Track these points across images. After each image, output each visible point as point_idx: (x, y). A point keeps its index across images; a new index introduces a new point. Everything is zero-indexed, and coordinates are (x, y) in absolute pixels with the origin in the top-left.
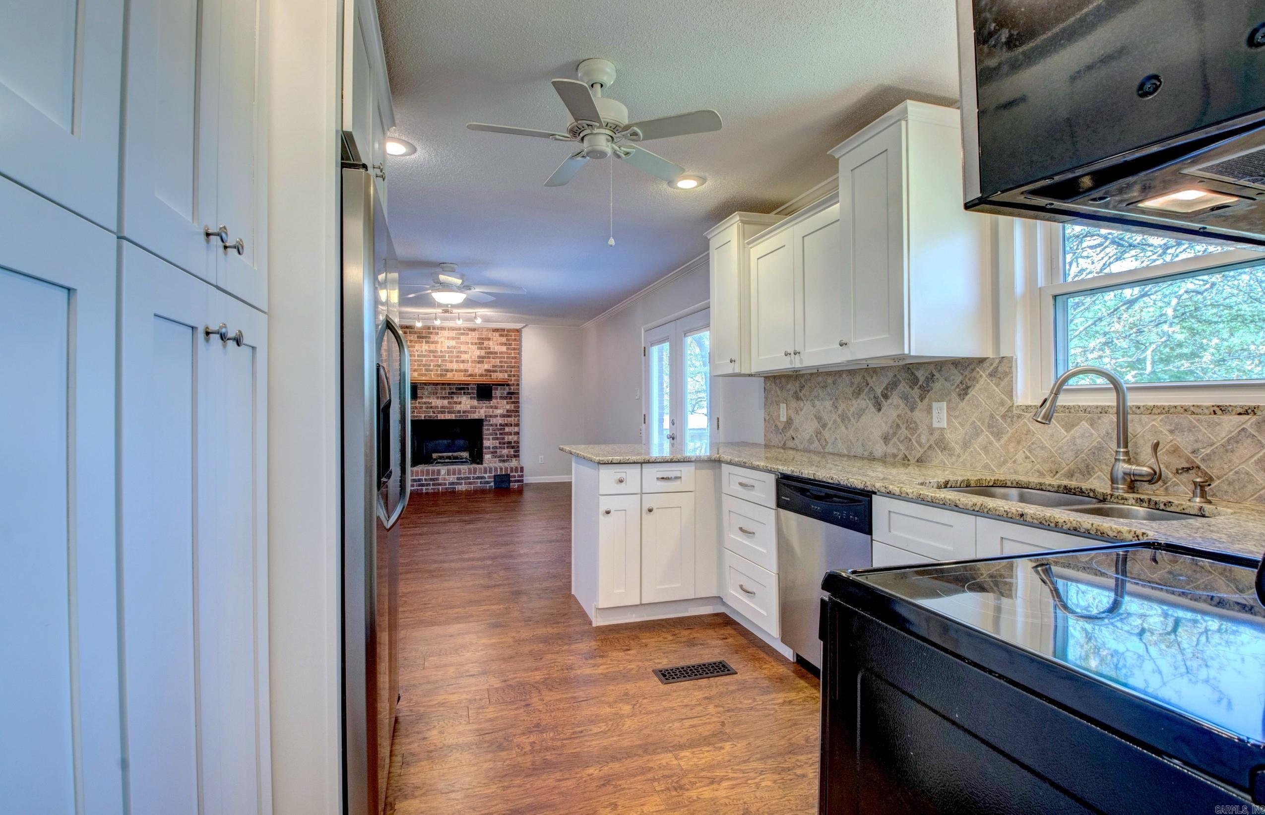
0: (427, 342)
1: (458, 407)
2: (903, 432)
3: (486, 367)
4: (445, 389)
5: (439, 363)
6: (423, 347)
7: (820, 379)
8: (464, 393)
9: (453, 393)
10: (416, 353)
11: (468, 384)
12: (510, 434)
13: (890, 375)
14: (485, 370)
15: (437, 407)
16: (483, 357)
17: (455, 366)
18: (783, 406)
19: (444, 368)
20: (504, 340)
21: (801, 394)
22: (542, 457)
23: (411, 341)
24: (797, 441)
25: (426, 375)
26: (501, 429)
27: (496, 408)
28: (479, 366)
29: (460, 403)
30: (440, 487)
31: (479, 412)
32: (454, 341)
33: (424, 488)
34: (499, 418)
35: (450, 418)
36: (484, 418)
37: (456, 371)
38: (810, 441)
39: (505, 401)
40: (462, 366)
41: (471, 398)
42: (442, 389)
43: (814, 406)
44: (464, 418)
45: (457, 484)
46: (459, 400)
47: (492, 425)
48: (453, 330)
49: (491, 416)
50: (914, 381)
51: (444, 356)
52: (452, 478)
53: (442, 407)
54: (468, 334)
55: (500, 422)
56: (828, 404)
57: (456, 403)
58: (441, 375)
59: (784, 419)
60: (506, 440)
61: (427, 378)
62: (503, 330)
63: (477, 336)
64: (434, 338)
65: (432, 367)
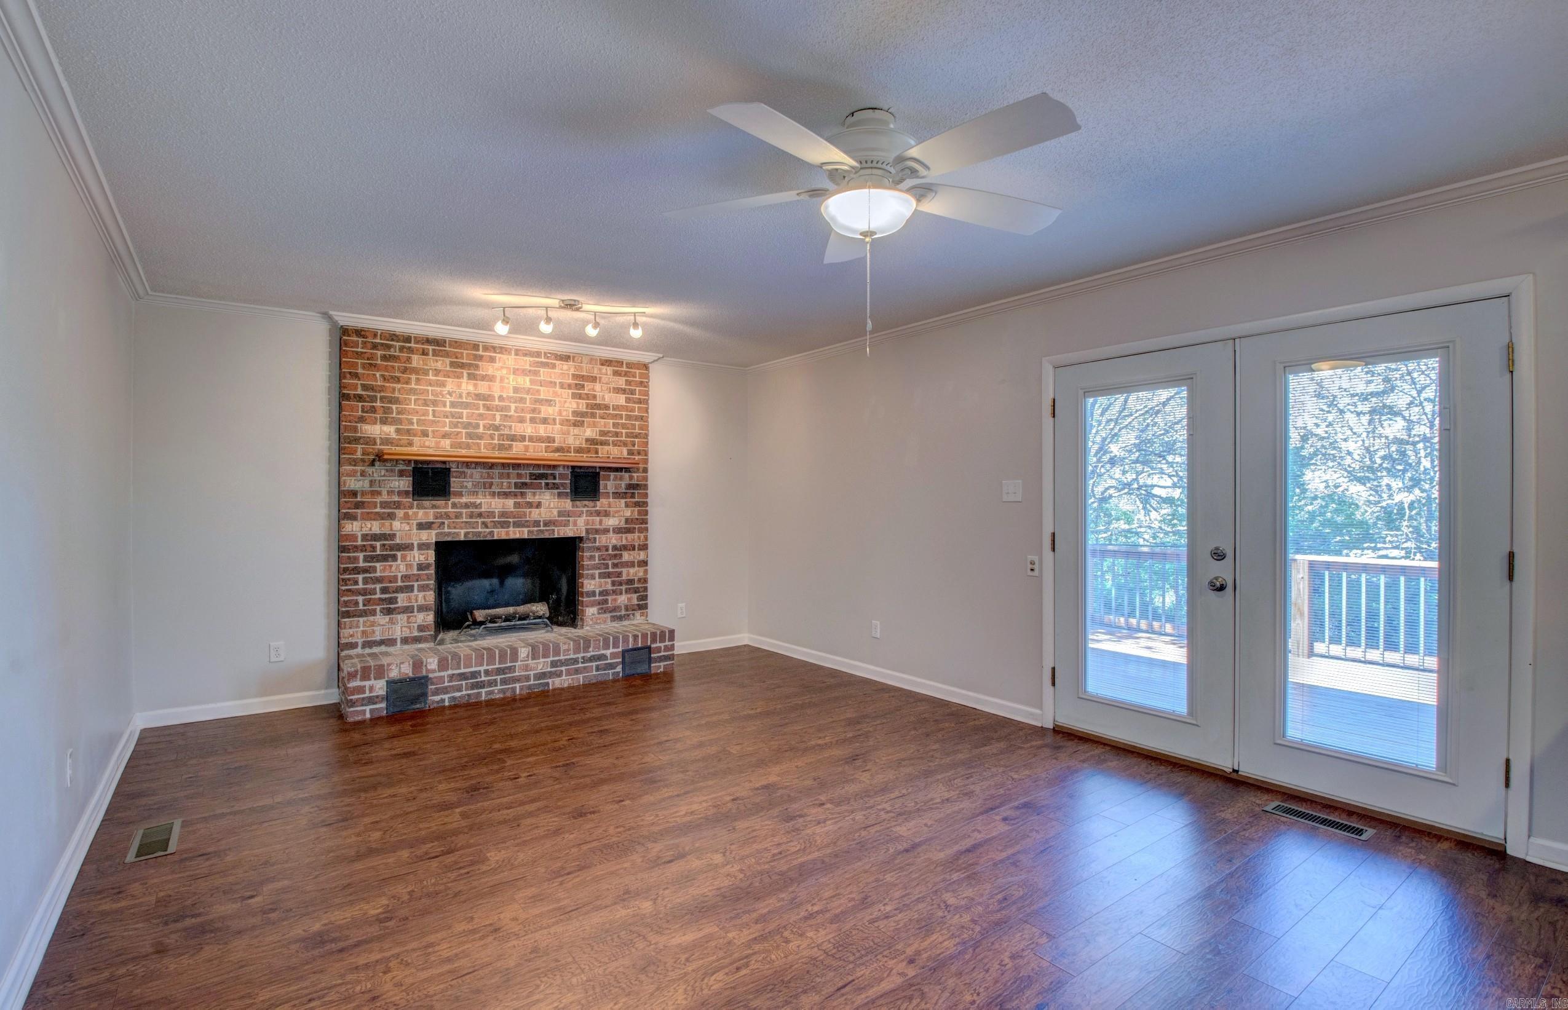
0: (472, 377)
1: (535, 514)
3: (589, 433)
4: (508, 476)
5: (497, 423)
6: (464, 386)
8: (547, 484)
9: (525, 485)
10: (448, 399)
11: (555, 467)
12: (631, 564)
14: (587, 440)
15: (491, 514)
16: (583, 414)
17: (528, 430)
19: (507, 432)
20: (621, 382)
22: (683, 605)
23: (437, 372)
25: (468, 446)
26: (615, 556)
27: (607, 514)
28: (576, 430)
29: (539, 505)
30: (517, 685)
31: (575, 524)
32: (528, 379)
33: (483, 691)
34: (611, 534)
35: (517, 536)
36: (583, 534)
37: (531, 439)
39: (623, 501)
40: (542, 430)
41: (560, 495)
42: (501, 476)
44: (547, 536)
45: (551, 675)
46: (537, 499)
47: (598, 549)
48: (525, 355)
49: (597, 531)
51: (508, 408)
52: (542, 665)
53: (503, 514)
54: (554, 366)
55: (614, 541)
57: (530, 505)
58: (501, 447)
60: (624, 577)
61: (471, 452)
62: (620, 363)
63: (572, 371)
64: (487, 368)
65: (481, 430)
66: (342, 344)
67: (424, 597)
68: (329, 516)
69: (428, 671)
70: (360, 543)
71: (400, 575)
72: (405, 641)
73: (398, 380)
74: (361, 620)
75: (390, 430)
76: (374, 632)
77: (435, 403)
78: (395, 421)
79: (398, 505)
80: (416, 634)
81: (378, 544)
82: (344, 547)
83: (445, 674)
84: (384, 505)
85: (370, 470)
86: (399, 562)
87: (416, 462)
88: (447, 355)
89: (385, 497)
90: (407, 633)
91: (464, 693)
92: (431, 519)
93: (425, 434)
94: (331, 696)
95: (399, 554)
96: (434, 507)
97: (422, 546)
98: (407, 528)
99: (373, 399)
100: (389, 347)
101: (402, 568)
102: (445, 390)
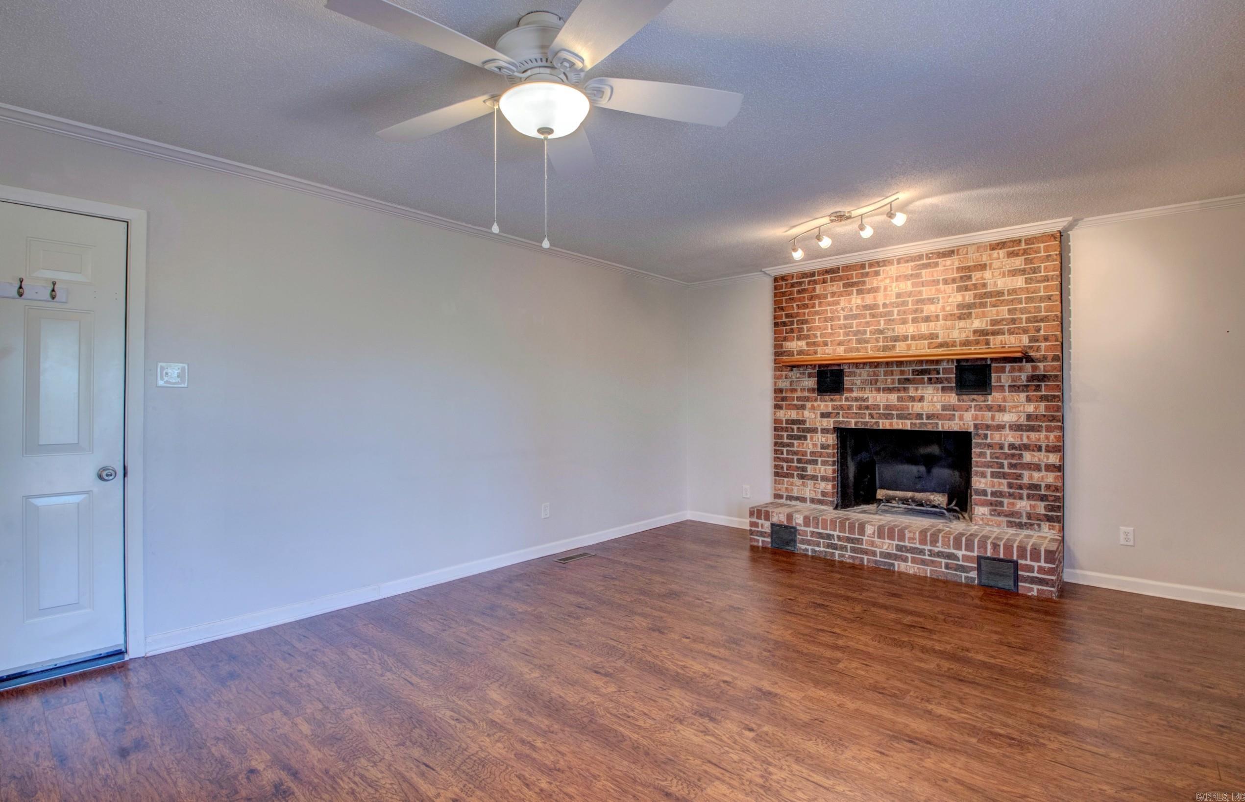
0: (860, 292)
1: (917, 407)
3: (977, 324)
4: (892, 373)
5: (881, 327)
6: (853, 301)
8: (930, 379)
9: (907, 380)
10: (842, 314)
11: (938, 362)
12: (1037, 468)
14: (975, 332)
15: (877, 407)
16: (970, 306)
17: (911, 329)
19: (890, 334)
20: (1018, 262)
22: (1130, 529)
23: (833, 294)
25: (858, 350)
26: (1013, 456)
27: (1001, 409)
28: (962, 324)
29: (921, 399)
30: (865, 557)
31: (961, 418)
32: (909, 283)
33: (837, 552)
34: (1007, 431)
35: (900, 427)
36: (971, 429)
37: (914, 338)
39: (1023, 396)
40: (924, 328)
41: (944, 389)
42: (886, 374)
44: (930, 428)
45: (896, 557)
46: (919, 393)
47: (990, 446)
48: (907, 261)
49: (988, 427)
51: (890, 313)
52: (887, 545)
53: (887, 407)
54: (936, 265)
55: (1011, 439)
57: (913, 399)
58: (885, 348)
60: (1026, 480)
61: (861, 354)
62: (1018, 242)
63: (957, 264)
64: (872, 282)
65: (868, 335)
66: (776, 288)
67: (825, 470)
68: (770, 407)
69: (796, 524)
70: (784, 425)
71: (809, 451)
72: (813, 501)
73: (806, 306)
74: (786, 479)
75: (802, 344)
76: (792, 490)
77: (832, 319)
78: (807, 337)
79: (807, 399)
80: (820, 497)
81: (795, 427)
82: (778, 427)
83: (809, 529)
84: (799, 399)
85: (790, 374)
86: (808, 441)
87: (820, 366)
88: (841, 279)
89: (799, 394)
90: (813, 495)
91: (822, 549)
92: (830, 410)
93: (826, 344)
95: (809, 435)
96: (832, 400)
97: (825, 431)
98: (813, 416)
99: (792, 323)
100: (800, 284)
101: (810, 446)
102: (839, 307)
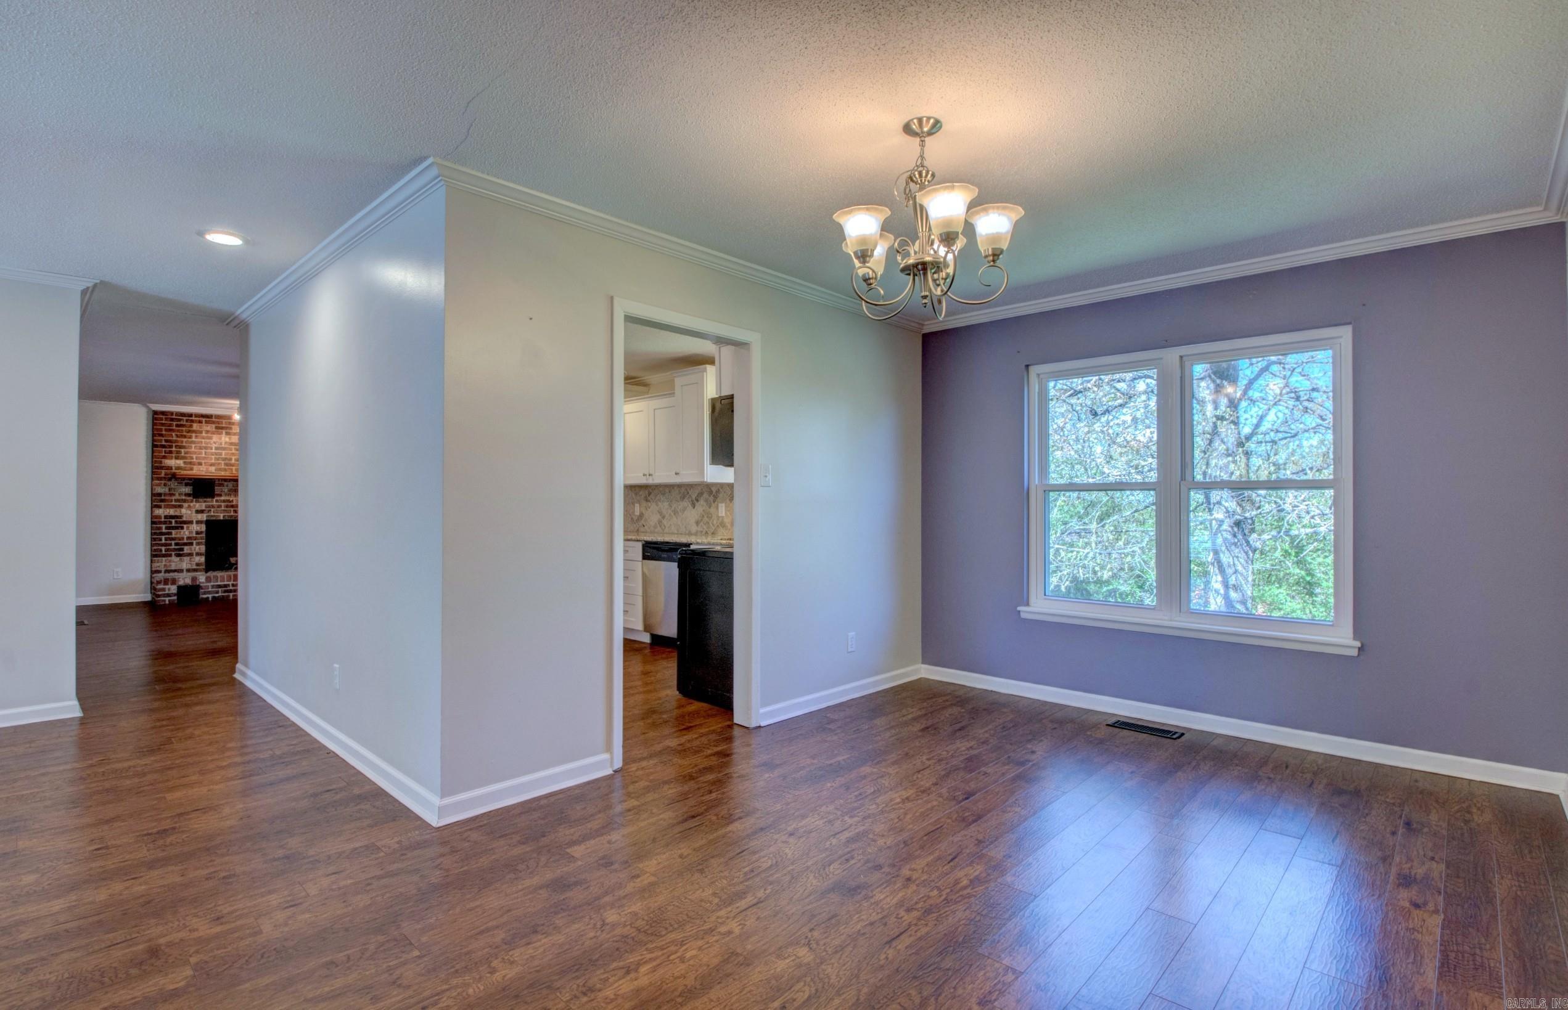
0: (228, 434)
2: (705, 519)
6: (223, 438)
7: (661, 489)
10: (214, 446)
13: (699, 488)
18: (637, 505)
21: (649, 498)
23: (207, 432)
24: (646, 527)
25: (225, 470)
38: (655, 527)
43: (657, 505)
50: (711, 492)
56: (666, 504)
59: (637, 513)
61: (228, 474)
65: (233, 461)
66: (154, 419)
67: (200, 549)
68: (146, 507)
69: (200, 582)
70: (163, 520)
71: (185, 537)
72: (188, 571)
73: (185, 437)
74: (164, 559)
75: (180, 463)
76: (170, 565)
77: (206, 448)
78: (183, 458)
79: (185, 501)
80: (195, 567)
81: (173, 521)
82: (155, 521)
83: (210, 584)
84: (176, 501)
85: (169, 483)
86: (185, 530)
87: (194, 479)
88: (213, 423)
89: (177, 497)
90: (189, 567)
91: (220, 594)
92: (204, 508)
93: (200, 464)
94: (148, 597)
95: (185, 526)
96: (205, 502)
97: (198, 522)
98: (190, 512)
99: (171, 447)
100: (180, 420)
101: (187, 533)
102: (212, 441)
